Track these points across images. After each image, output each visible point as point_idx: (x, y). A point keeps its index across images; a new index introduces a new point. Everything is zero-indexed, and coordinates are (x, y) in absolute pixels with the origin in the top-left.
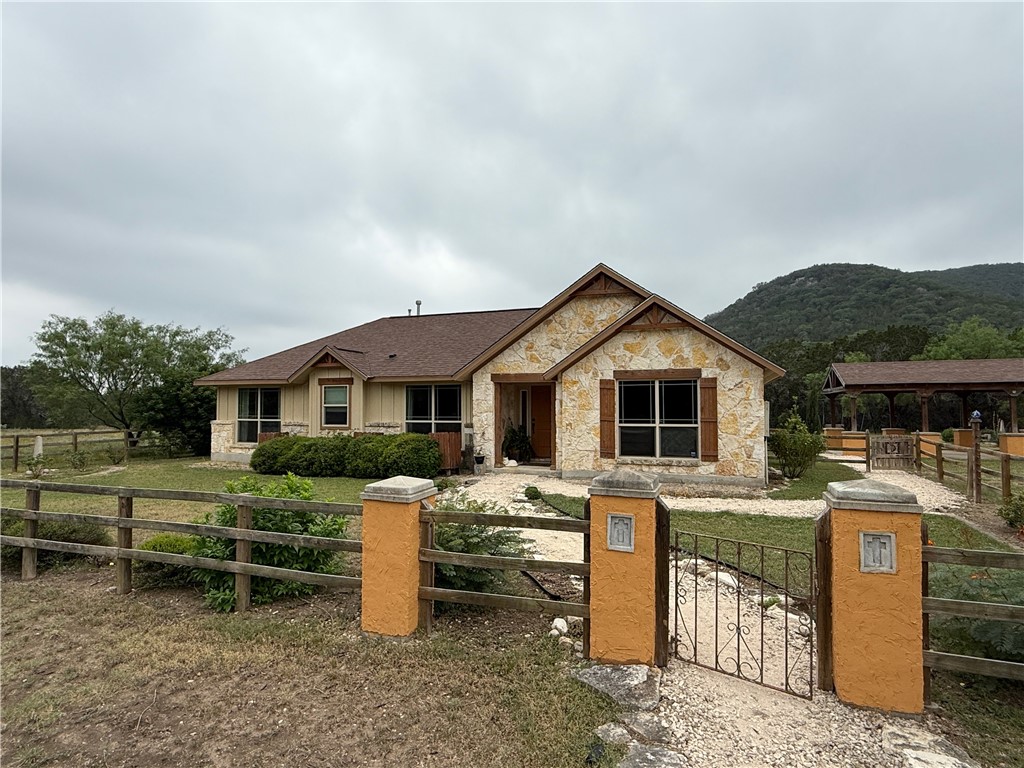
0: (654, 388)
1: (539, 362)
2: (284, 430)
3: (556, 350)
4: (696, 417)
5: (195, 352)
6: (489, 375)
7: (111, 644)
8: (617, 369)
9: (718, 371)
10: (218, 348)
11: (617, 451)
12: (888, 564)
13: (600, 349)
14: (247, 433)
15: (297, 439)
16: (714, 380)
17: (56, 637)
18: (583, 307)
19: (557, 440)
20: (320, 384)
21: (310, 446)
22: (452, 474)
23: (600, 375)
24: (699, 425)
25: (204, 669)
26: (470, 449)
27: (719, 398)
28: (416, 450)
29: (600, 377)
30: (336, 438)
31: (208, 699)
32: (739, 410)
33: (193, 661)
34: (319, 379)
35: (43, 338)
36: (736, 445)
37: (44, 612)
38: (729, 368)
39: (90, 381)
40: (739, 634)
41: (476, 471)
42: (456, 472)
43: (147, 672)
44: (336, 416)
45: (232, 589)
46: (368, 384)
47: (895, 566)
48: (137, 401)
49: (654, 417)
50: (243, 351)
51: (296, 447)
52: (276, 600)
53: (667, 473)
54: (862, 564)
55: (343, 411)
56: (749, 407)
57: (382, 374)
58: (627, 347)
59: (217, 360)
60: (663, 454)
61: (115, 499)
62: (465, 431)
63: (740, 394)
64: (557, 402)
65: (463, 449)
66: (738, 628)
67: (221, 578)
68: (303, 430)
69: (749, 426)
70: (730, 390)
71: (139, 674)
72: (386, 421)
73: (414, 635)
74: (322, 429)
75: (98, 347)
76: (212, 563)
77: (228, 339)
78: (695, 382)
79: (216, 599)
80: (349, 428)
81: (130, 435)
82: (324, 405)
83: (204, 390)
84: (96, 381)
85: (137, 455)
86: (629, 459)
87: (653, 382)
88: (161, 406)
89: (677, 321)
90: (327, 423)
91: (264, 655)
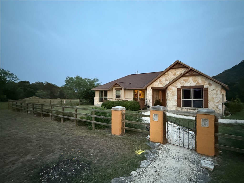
0: (191, 90)
1: (163, 84)
2: (108, 99)
3: (167, 81)
4: (202, 98)
5: (92, 83)
6: (151, 88)
7: (73, 132)
8: (182, 86)
9: (208, 86)
10: (96, 82)
11: (181, 106)
12: (207, 125)
13: (177, 81)
14: (101, 100)
15: (110, 101)
16: (207, 88)
17: (65, 130)
18: (173, 71)
19: (167, 103)
20: (115, 90)
21: (113, 103)
22: (142, 110)
23: (177, 87)
24: (203, 100)
25: (86, 136)
26: (147, 104)
27: (209, 93)
28: (134, 104)
29: (177, 88)
30: (118, 101)
31: (85, 140)
32: (214, 96)
33: (84, 135)
34: (115, 89)
35: (66, 81)
36: (214, 105)
37: (64, 127)
38: (211, 85)
39: (73, 89)
40: (179, 138)
41: (148, 109)
42: (143, 109)
43: (77, 136)
44: (118, 97)
45: (92, 126)
46: (125, 90)
47: (208, 126)
48: (81, 93)
49: (191, 97)
50: (101, 83)
51: (110, 103)
52: (99, 128)
53: (194, 111)
54: (202, 125)
55: (119, 95)
56: (217, 95)
57: (128, 87)
58: (184, 80)
59: (96, 85)
60: (193, 107)
61: (74, 109)
62: (146, 100)
63: (215, 92)
64: (167, 94)
65: (145, 104)
66: (179, 137)
67: (90, 124)
68: (112, 99)
69: (217, 100)
70: (212, 91)
71: (76, 136)
72: (129, 98)
73: (120, 135)
74: (115, 99)
75: (75, 82)
76: (89, 121)
77: (98, 80)
78: (202, 89)
79: (89, 127)
80: (121, 99)
81: (80, 100)
82: (116, 94)
83: (93, 91)
84: (74, 89)
85: (82, 104)
86: (184, 108)
87: (191, 89)
88: (85, 94)
89: (197, 74)
90: (116, 98)
91: (95, 136)
